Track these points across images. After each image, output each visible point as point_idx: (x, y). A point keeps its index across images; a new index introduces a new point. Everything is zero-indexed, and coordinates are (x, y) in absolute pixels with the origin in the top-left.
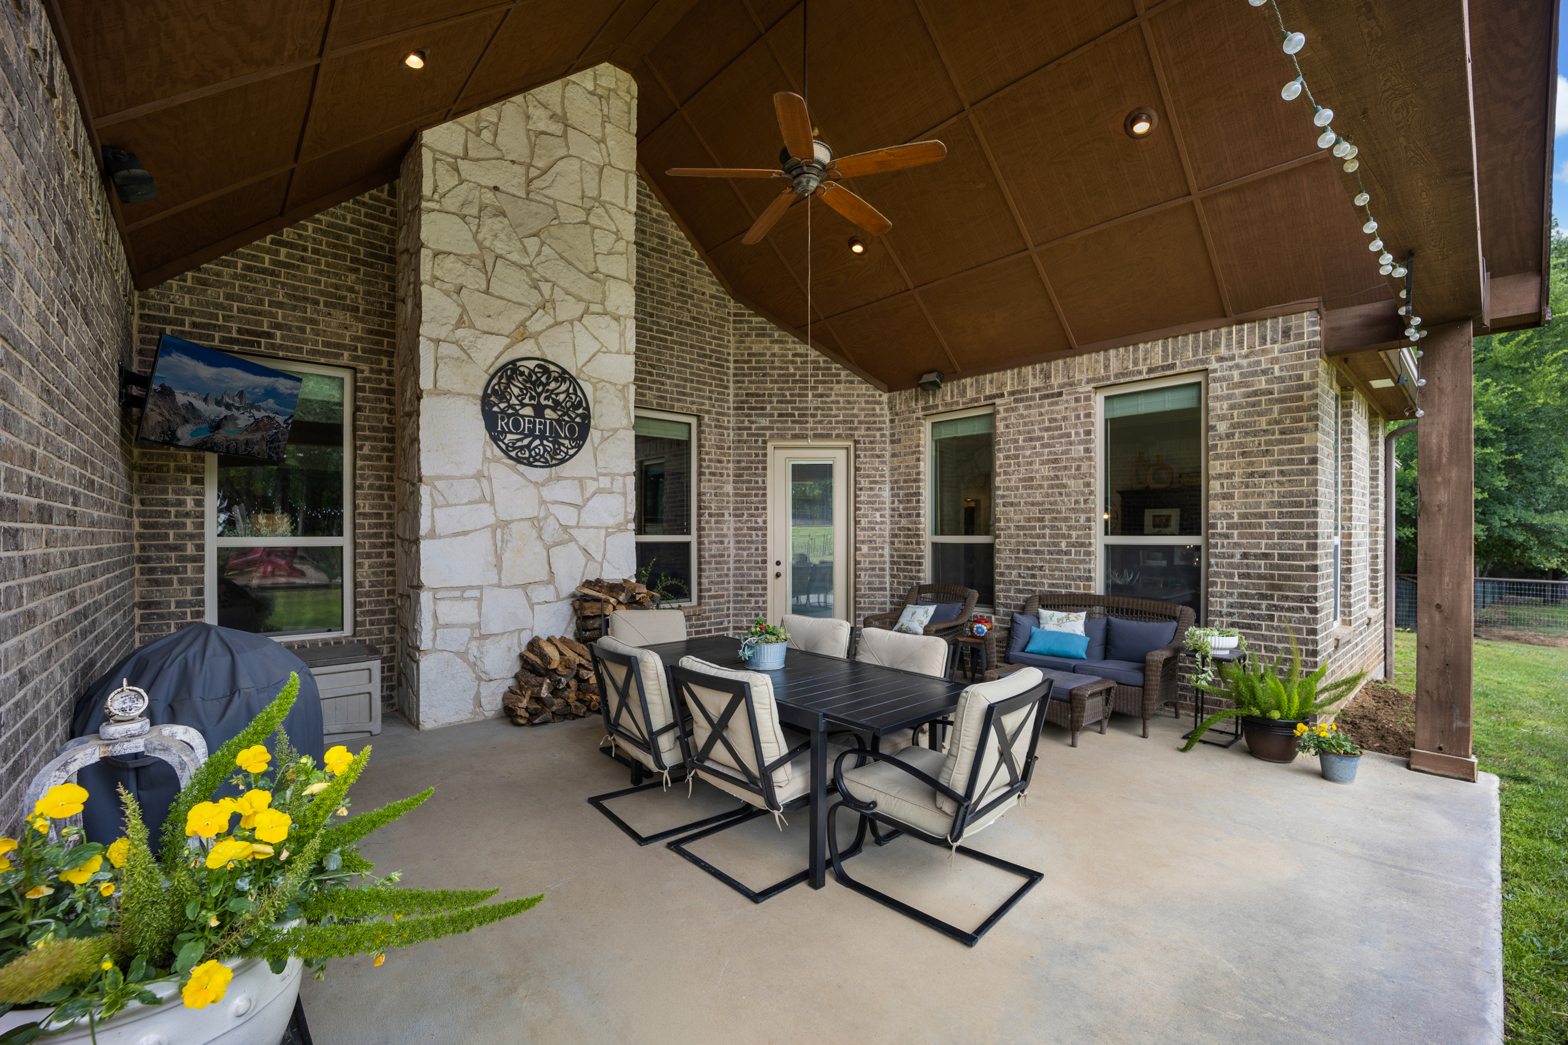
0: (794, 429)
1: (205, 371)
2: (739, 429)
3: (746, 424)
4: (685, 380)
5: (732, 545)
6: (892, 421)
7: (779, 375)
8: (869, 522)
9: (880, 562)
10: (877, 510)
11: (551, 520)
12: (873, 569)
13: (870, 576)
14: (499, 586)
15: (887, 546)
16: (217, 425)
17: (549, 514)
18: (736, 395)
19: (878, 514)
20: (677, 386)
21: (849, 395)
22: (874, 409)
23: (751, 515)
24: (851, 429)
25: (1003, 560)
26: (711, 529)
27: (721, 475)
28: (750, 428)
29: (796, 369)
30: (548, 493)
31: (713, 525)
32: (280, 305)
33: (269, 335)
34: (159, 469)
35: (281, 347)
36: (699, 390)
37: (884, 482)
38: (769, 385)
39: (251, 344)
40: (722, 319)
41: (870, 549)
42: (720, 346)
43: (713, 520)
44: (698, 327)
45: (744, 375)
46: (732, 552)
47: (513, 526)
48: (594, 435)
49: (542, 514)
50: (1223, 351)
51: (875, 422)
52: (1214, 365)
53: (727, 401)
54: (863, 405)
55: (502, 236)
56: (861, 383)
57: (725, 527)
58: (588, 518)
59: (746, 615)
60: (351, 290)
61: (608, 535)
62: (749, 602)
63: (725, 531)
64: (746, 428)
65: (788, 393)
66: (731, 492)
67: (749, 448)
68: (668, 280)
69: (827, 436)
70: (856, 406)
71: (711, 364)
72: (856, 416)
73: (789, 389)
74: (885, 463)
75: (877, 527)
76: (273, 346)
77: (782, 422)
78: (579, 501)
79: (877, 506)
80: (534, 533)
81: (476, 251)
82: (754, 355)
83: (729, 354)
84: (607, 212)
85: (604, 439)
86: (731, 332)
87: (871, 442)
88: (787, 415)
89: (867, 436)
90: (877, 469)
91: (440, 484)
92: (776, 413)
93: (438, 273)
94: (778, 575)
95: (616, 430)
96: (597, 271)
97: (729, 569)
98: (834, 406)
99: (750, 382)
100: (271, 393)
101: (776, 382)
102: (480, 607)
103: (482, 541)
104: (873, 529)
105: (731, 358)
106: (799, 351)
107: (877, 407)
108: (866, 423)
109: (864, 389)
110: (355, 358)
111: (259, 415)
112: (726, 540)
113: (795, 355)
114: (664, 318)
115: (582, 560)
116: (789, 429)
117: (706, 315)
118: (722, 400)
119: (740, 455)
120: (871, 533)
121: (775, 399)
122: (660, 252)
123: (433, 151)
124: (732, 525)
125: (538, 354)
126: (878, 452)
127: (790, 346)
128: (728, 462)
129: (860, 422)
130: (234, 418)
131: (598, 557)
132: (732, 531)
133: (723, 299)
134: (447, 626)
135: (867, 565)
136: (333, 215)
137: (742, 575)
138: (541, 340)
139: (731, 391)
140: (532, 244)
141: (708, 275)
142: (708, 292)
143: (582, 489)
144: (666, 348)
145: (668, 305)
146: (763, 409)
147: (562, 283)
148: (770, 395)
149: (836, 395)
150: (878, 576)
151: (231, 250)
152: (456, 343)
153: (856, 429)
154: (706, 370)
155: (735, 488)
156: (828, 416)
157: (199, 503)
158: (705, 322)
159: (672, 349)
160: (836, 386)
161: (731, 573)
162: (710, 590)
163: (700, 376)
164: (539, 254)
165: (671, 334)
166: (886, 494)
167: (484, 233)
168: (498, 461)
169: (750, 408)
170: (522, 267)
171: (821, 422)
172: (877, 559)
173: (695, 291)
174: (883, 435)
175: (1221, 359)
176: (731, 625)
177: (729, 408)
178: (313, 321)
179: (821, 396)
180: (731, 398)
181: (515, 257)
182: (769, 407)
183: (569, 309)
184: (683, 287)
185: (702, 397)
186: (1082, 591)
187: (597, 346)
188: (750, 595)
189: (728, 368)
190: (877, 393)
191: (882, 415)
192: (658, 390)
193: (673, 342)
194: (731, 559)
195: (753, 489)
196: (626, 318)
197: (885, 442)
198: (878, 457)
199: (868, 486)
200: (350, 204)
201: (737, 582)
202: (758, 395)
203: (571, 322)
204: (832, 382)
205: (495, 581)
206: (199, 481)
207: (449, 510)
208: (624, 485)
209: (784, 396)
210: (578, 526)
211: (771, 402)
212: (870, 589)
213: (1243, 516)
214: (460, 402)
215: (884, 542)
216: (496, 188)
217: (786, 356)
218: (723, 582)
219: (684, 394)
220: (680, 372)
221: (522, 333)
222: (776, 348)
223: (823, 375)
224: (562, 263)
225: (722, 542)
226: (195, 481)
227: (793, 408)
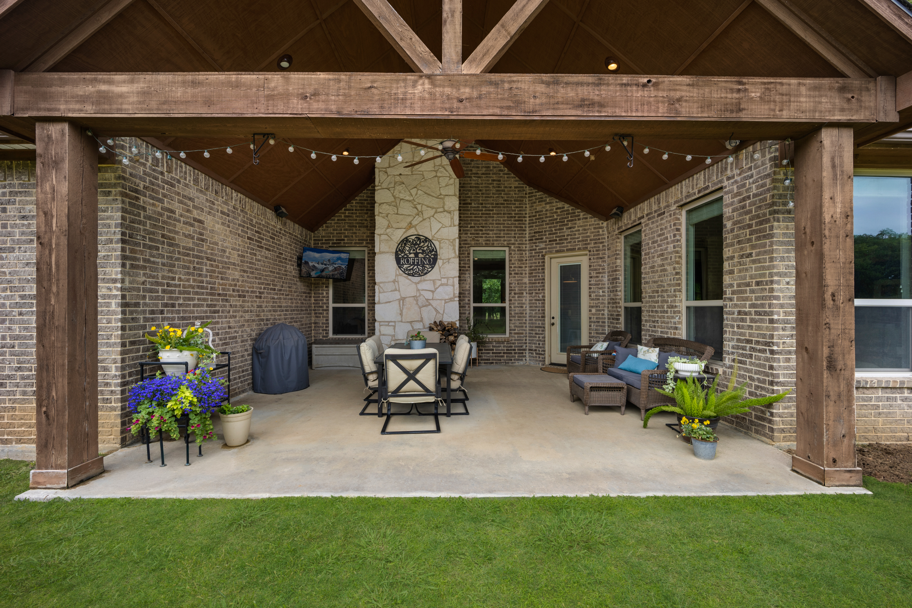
0: (556, 247)
1: (317, 255)
2: (531, 250)
3: (534, 247)
4: (500, 230)
5: (528, 308)
6: (608, 237)
7: (550, 220)
8: (596, 296)
9: (602, 318)
10: (600, 288)
11: (422, 297)
12: (598, 322)
13: (597, 326)
14: (402, 322)
15: (606, 309)
16: (322, 271)
17: (420, 295)
18: (530, 233)
19: (601, 291)
20: (496, 234)
21: (585, 226)
22: (599, 232)
23: (537, 293)
24: (586, 244)
25: (645, 316)
26: (515, 300)
27: (521, 274)
28: (536, 249)
29: (557, 216)
30: (420, 286)
31: (516, 298)
32: (346, 230)
33: (344, 240)
34: (318, 284)
35: (347, 243)
36: (508, 234)
37: (604, 273)
38: (545, 226)
39: (339, 243)
40: (522, 197)
41: (597, 310)
42: (520, 211)
43: (516, 296)
44: (507, 204)
45: (533, 223)
46: (528, 312)
47: (407, 299)
48: (439, 262)
49: (418, 295)
50: (729, 173)
51: (599, 239)
52: (726, 183)
53: (525, 237)
54: (593, 230)
55: (403, 191)
56: (591, 218)
57: (524, 299)
58: (436, 296)
59: (535, 344)
60: (366, 220)
61: (446, 303)
62: (535, 337)
63: (524, 301)
64: (534, 250)
65: (553, 229)
66: (528, 282)
67: (535, 259)
68: (491, 186)
69: (573, 250)
70: (589, 231)
71: (515, 221)
72: (589, 236)
73: (554, 227)
74: (605, 261)
75: (601, 298)
76: (344, 243)
77: (551, 245)
78: (433, 289)
79: (600, 286)
80: (415, 302)
81: (393, 200)
82: (537, 212)
83: (526, 214)
84: (445, 169)
85: (443, 263)
86: (527, 202)
87: (597, 251)
88: (553, 241)
89: (595, 247)
90: (600, 266)
91: (381, 285)
92: (548, 240)
93: (381, 211)
94: (553, 324)
95: (449, 259)
96: (441, 195)
97: (526, 320)
98: (577, 233)
99: (536, 226)
100: (339, 259)
101: (548, 224)
102: (394, 329)
103: (395, 306)
104: (598, 299)
105: (527, 216)
106: (559, 206)
107: (601, 230)
108: (594, 240)
109: (593, 221)
110: (367, 243)
111: (336, 266)
112: (524, 306)
113: (557, 209)
114: (489, 204)
115: (435, 313)
116: (554, 248)
117: (512, 197)
118: (521, 237)
119: (531, 263)
120: (597, 302)
121: (547, 233)
122: (487, 174)
123: (379, 168)
124: (528, 299)
125: (416, 233)
126: (601, 256)
127: (554, 204)
128: (526, 267)
129: (591, 240)
130: (328, 268)
131: (441, 312)
132: (528, 302)
133: (523, 187)
134: (384, 335)
135: (595, 320)
136: (361, 197)
137: (532, 323)
138: (417, 227)
139: (527, 232)
140: (414, 191)
141: (513, 178)
142: (513, 186)
143: (434, 284)
144: (490, 217)
145: (491, 197)
146: (542, 239)
147: (425, 203)
148: (545, 231)
149: (578, 227)
150: (601, 326)
151: (334, 216)
152: (387, 234)
153: (589, 244)
154: (512, 224)
155: (529, 280)
156: (574, 239)
157: (327, 293)
158: (511, 201)
159: (493, 217)
160: (578, 222)
161: (528, 322)
162: (515, 330)
163: (509, 227)
164: (416, 194)
165: (493, 210)
166: (606, 279)
167: (396, 193)
168: (401, 275)
169: (536, 239)
170: (410, 201)
171: (570, 242)
172: (601, 316)
173: (506, 187)
174: (604, 246)
175: (729, 179)
176: (527, 348)
177: (526, 241)
178: (355, 233)
179: (570, 228)
180: (527, 235)
181: (408, 198)
182: (544, 237)
183: (429, 212)
184: (499, 187)
185: (510, 237)
186: (673, 336)
187: (440, 225)
188: (536, 334)
189: (525, 221)
190: (601, 222)
191: (603, 235)
192: (486, 237)
193: (494, 214)
194: (528, 315)
195: (537, 280)
196: (454, 211)
197: (605, 250)
198: (601, 258)
199: (595, 275)
200: (365, 191)
201: (530, 327)
202: (539, 232)
203: (429, 218)
204: (576, 220)
205: (400, 320)
206: (327, 287)
207: (385, 294)
208: (453, 282)
209: (552, 231)
210: (433, 299)
211: (545, 235)
212: (597, 333)
213: (739, 285)
214: (387, 255)
215: (605, 307)
216: (401, 174)
217: (553, 210)
218: (523, 327)
219: (500, 237)
220: (497, 227)
221: (410, 226)
222: (548, 207)
223: (571, 217)
224: (426, 195)
225: (522, 307)
226: (326, 287)
227: (556, 237)
